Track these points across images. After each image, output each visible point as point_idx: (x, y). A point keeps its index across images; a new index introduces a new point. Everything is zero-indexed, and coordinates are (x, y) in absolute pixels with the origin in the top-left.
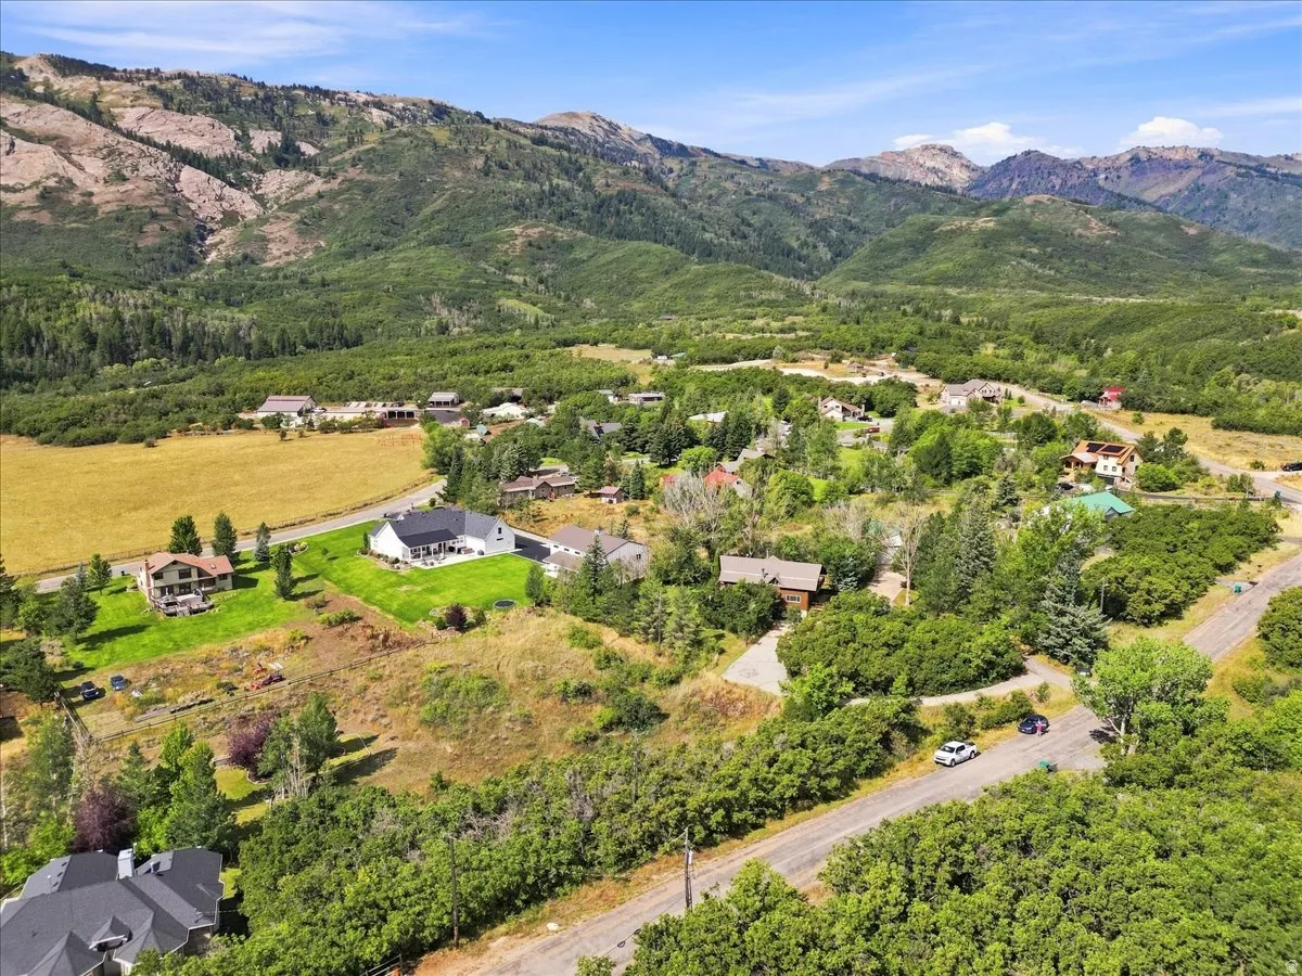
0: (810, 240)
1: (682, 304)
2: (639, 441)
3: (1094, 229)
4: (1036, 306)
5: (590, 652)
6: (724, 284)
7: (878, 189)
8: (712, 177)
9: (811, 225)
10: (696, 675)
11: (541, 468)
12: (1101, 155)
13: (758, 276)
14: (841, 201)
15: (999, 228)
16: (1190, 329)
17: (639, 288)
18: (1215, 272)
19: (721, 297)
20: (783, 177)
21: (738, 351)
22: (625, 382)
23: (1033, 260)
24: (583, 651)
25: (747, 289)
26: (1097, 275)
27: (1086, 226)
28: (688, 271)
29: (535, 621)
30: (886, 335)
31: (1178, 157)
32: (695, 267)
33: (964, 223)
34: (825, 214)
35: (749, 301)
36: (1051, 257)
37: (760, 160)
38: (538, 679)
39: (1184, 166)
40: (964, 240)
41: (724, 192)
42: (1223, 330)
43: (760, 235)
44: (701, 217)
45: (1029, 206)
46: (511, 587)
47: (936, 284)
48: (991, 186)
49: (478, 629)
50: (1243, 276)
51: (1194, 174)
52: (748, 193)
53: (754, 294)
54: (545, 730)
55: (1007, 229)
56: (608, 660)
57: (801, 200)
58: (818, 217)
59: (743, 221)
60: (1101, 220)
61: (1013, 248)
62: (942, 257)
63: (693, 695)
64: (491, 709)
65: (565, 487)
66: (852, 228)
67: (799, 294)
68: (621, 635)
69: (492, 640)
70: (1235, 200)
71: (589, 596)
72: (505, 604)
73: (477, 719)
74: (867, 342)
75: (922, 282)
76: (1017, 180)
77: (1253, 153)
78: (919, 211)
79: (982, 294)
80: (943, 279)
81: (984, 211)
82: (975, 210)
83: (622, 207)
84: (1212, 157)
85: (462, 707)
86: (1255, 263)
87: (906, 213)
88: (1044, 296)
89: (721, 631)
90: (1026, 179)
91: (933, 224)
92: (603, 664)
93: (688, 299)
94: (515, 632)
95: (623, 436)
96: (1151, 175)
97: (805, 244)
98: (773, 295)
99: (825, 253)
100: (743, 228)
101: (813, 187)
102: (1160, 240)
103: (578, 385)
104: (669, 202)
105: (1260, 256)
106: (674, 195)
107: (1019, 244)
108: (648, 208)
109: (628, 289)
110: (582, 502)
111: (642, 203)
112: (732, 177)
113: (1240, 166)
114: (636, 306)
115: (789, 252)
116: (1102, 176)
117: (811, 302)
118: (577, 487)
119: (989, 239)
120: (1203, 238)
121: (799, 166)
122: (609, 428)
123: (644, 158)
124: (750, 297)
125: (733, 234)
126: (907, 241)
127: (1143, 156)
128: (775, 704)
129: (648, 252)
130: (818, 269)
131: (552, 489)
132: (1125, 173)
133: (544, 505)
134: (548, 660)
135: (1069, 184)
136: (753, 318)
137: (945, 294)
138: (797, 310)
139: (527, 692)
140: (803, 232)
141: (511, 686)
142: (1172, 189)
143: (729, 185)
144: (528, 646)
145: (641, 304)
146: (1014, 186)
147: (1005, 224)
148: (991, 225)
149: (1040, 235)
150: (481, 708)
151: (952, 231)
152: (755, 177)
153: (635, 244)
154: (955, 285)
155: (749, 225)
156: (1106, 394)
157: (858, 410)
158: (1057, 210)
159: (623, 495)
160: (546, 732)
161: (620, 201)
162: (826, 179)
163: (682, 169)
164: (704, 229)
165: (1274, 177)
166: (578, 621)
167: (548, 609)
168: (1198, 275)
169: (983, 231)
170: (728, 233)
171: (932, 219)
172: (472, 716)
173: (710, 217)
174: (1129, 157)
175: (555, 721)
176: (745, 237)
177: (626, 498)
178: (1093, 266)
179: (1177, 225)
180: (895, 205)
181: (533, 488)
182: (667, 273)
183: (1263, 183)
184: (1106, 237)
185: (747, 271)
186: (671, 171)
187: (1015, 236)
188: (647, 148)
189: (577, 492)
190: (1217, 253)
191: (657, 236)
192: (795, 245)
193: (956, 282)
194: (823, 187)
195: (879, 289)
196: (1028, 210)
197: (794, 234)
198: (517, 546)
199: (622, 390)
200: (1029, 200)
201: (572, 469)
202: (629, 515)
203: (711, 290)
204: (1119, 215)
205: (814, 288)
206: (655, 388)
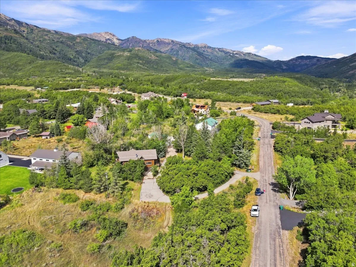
0: (77, 56)
1: (37, 73)
2: (48, 115)
3: (153, 57)
4: (146, 76)
5: (76, 203)
6: (52, 67)
7: (95, 43)
8: (40, 35)
9: (76, 52)
10: (130, 203)
11: (7, 128)
12: (150, 39)
13: (64, 65)
14: (84, 45)
15: (131, 55)
16: (185, 81)
17: (20, 68)
18: (181, 69)
19: (51, 71)
20: (64, 37)
21: (68, 86)
22: (29, 96)
23: (141, 64)
24: (72, 204)
25: (61, 69)
26: (156, 69)
27: (151, 56)
28: (38, 63)
29: (38, 195)
30: (115, 81)
31: (167, 41)
32: (40, 62)
33: (122, 53)
34: (80, 49)
35: (62, 73)
36: (145, 63)
37: (55, 31)
38: (55, 224)
39: (169, 44)
40: (122, 58)
41: (45, 40)
42: (192, 81)
43: (60, 53)
44: (38, 47)
45: (137, 50)
46: (17, 181)
47: (118, 70)
48: (125, 45)
49: (8, 206)
50: (187, 70)
51: (171, 46)
52: (53, 40)
53: (64, 70)
54: (72, 250)
55: (133, 56)
56: (88, 205)
57: (71, 44)
58: (78, 49)
59: (53, 49)
60: (154, 55)
61: (135, 61)
62: (117, 62)
63: (133, 211)
64: (36, 248)
65: (23, 134)
66: (89, 53)
67: (79, 71)
68: (86, 193)
69: (19, 210)
70: (180, 53)
71: (66, 178)
72: (18, 190)
73: (29, 257)
74: (110, 83)
75: (113, 69)
76: (131, 44)
77: (182, 42)
78: (108, 50)
79: (131, 72)
80: (119, 68)
81: (125, 51)
82: (124, 51)
83: (7, 41)
84: (174, 42)
85: (17, 252)
86: (188, 67)
87: (104, 50)
88: (146, 73)
89: (126, 181)
90: (133, 44)
91: (113, 53)
92: (85, 208)
93: (39, 71)
94: (30, 203)
95: (40, 113)
96: (162, 45)
97: (75, 57)
98: (70, 71)
99: (82, 60)
100: (54, 51)
101: (75, 41)
102: (168, 61)
103: (9, 98)
104: (25, 41)
105: (189, 65)
106: (27, 39)
107: (137, 60)
108: (18, 42)
109: (16, 68)
110: (33, 140)
111: (15, 40)
112: (47, 35)
113: (180, 45)
114: (20, 74)
115: (70, 59)
116: (151, 45)
117: (83, 73)
118: (28, 134)
119: (129, 58)
120: (176, 60)
121: (69, 34)
122: (31, 111)
123: (12, 26)
124: (62, 71)
125: (50, 53)
126: (107, 57)
127: (159, 40)
128: (167, 207)
129: (21, 56)
130: (81, 65)
131: (17, 136)
132: (156, 44)
133: (15, 143)
134: (55, 213)
135: (144, 46)
136: (66, 78)
137: (121, 72)
138: (79, 75)
139: (52, 233)
140: (74, 54)
141: (41, 232)
142: (167, 49)
143: (46, 37)
144: (41, 208)
145: (22, 73)
146: (131, 45)
147: (132, 54)
148: (129, 54)
149: (141, 58)
150: (29, 251)
151: (118, 55)
152: (55, 36)
153: (16, 53)
154: (122, 70)
155: (56, 50)
156: (183, 95)
157: (120, 101)
158: (144, 52)
159: (52, 135)
160: (73, 252)
161: (6, 39)
162: (78, 38)
163: (28, 31)
164: (40, 50)
165: (187, 48)
166: (60, 190)
167: (42, 188)
168: (178, 69)
169: (127, 56)
170: (49, 52)
171: (113, 52)
172: (25, 256)
173: (41, 47)
174: (156, 40)
175: (75, 244)
176: (55, 54)
177: (53, 136)
178: (155, 67)
179: (171, 58)
180: (101, 48)
181: (8, 136)
182: (30, 63)
183: (185, 49)
184: (156, 59)
185: (60, 64)
186: (24, 31)
187: (135, 58)
188: (12, 23)
189: (29, 136)
190: (180, 64)
191: (23, 51)
192: (72, 57)
193: (123, 69)
194: (78, 41)
195: (101, 70)
196: (137, 51)
197: (71, 54)
198: (10, 162)
199: (29, 99)
200: (137, 49)
201: (22, 127)
202: (59, 142)
203: (48, 69)
204: (158, 54)
205: (83, 70)
206: (43, 98)
